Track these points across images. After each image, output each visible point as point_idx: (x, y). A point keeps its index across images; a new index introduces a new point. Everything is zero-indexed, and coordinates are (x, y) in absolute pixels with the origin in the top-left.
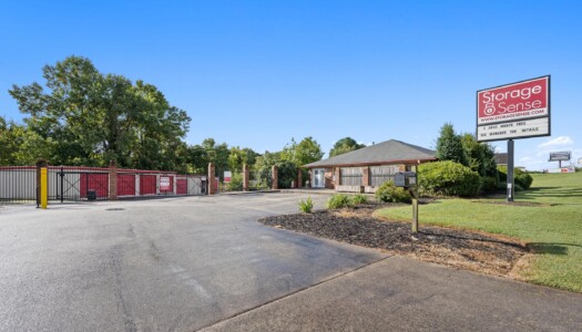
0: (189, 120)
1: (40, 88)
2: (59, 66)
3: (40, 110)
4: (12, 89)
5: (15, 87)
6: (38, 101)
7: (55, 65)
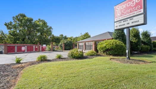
0: (52, 29)
1: (12, 23)
2: (16, 16)
3: (12, 28)
4: (5, 24)
5: (6, 23)
6: (11, 26)
7: (15, 17)
